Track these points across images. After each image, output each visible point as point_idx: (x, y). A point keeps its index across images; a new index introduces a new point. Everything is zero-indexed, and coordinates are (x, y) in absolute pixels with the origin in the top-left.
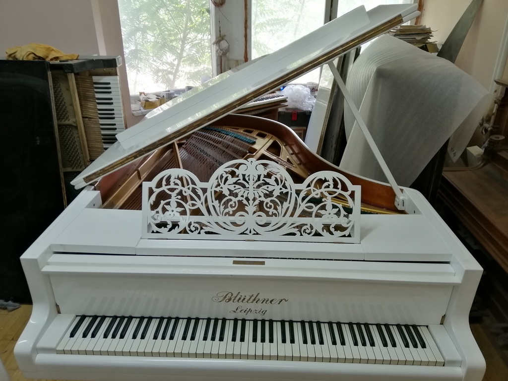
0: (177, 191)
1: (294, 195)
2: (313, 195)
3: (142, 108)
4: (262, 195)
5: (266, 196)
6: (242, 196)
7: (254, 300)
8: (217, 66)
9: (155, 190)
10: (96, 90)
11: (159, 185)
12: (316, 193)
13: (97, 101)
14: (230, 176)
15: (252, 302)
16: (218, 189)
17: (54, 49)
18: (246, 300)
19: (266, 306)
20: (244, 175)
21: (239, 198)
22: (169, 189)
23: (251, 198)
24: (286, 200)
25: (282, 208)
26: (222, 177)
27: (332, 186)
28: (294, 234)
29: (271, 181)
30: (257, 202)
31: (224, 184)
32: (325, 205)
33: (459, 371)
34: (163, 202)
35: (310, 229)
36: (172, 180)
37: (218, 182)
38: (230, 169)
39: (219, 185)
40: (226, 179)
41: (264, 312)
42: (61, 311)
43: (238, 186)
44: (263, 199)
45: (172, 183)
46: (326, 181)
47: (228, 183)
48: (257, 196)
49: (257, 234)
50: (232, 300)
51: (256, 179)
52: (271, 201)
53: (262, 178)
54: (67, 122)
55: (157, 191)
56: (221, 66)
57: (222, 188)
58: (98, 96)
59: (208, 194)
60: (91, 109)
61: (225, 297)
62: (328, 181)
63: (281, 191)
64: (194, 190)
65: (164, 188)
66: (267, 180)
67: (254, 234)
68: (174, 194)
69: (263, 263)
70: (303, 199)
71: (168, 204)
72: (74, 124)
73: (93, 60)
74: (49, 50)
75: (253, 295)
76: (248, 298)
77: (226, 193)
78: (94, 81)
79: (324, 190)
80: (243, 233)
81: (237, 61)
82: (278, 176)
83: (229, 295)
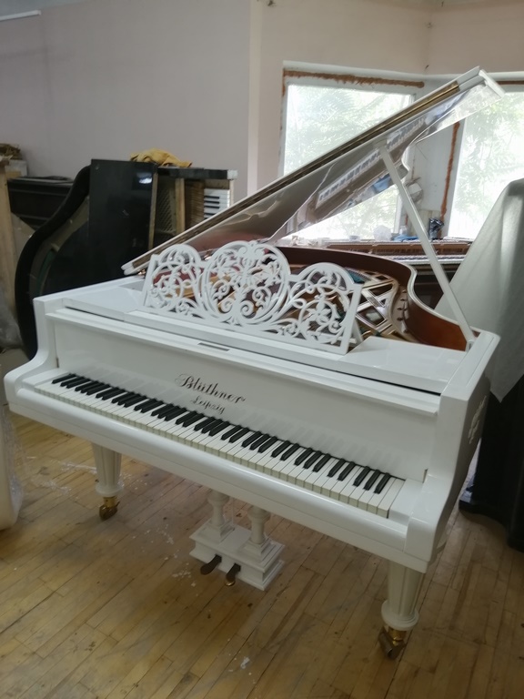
0: (177, 268)
1: (287, 287)
2: (307, 289)
4: (254, 283)
6: (235, 281)
7: (213, 391)
9: (160, 264)
10: (205, 204)
13: (205, 216)
15: (211, 394)
18: (205, 390)
19: (223, 403)
20: (242, 259)
22: (171, 265)
23: (242, 285)
24: (277, 292)
25: (271, 300)
26: (220, 258)
27: (329, 282)
29: (267, 268)
31: (221, 265)
35: (293, 328)
36: (177, 256)
37: (216, 262)
38: (229, 251)
39: (216, 266)
40: (224, 261)
41: (223, 410)
42: (60, 365)
43: (233, 270)
44: (254, 287)
45: (175, 259)
46: (324, 275)
47: (224, 265)
48: (249, 284)
49: (239, 325)
50: (193, 387)
51: (252, 264)
53: (258, 264)
57: (218, 270)
58: (206, 210)
59: (204, 274)
61: (187, 381)
62: (327, 276)
63: (275, 280)
65: (168, 263)
66: (263, 266)
67: (236, 325)
68: (174, 270)
69: (226, 350)
70: (295, 293)
71: (167, 279)
74: (166, 156)
75: (211, 386)
76: (207, 388)
77: (221, 275)
78: (205, 194)
79: (319, 286)
80: (225, 322)
81: (431, 212)
82: (275, 263)
83: (190, 380)
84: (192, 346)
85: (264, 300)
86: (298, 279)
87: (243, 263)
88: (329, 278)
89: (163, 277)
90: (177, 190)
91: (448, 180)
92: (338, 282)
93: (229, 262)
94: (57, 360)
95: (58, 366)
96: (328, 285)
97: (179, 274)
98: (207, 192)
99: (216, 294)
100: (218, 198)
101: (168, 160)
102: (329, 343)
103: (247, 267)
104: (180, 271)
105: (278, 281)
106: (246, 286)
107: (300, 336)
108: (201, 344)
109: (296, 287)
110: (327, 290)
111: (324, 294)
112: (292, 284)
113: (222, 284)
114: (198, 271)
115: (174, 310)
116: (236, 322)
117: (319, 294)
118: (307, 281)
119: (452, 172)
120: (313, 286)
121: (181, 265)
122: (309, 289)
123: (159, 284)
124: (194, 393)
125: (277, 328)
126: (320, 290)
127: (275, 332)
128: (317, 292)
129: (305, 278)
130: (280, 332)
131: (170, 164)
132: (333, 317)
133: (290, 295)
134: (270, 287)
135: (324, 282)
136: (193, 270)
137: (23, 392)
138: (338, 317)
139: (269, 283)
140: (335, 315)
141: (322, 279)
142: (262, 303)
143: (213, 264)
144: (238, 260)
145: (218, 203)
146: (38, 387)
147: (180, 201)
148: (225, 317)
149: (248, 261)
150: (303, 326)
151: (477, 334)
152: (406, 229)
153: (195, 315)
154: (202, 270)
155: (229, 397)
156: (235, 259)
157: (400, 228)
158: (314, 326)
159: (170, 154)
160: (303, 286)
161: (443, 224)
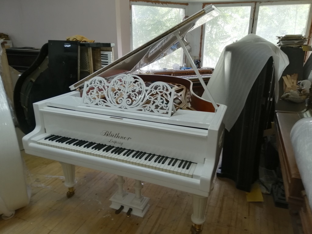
1: (144, 92)
7: (117, 136)
9: (89, 85)
11: (91, 83)
13: (102, 63)
14: (119, 81)
15: (117, 138)
19: (122, 141)
20: (125, 81)
21: (121, 91)
22: (94, 85)
23: (126, 92)
25: (138, 97)
30: (128, 94)
35: (149, 108)
36: (96, 81)
37: (114, 84)
38: (119, 78)
40: (117, 83)
41: (122, 144)
43: (121, 86)
44: (131, 92)
49: (126, 109)
50: (108, 135)
52: (134, 94)
57: (115, 86)
58: (102, 60)
61: (106, 133)
62: (160, 86)
63: (139, 89)
66: (134, 84)
68: (96, 88)
75: (116, 134)
76: (115, 135)
77: (116, 88)
78: (101, 54)
79: (157, 90)
80: (120, 108)
81: (195, 57)
82: (139, 83)
83: (107, 133)
84: (108, 118)
85: (136, 98)
86: (149, 88)
87: (126, 83)
88: (162, 88)
89: (91, 91)
90: (89, 53)
91: (201, 43)
92: (165, 89)
93: (119, 83)
94: (45, 129)
95: (46, 132)
96: (161, 90)
97: (98, 89)
98: (102, 52)
99: (115, 97)
100: (107, 55)
101: (84, 40)
102: (164, 113)
103: (127, 84)
104: (98, 88)
105: (141, 90)
106: (128, 92)
107: (152, 111)
108: (111, 117)
109: (148, 92)
110: (161, 92)
111: (160, 94)
112: (146, 91)
113: (117, 92)
114: (106, 87)
115: (97, 104)
116: (124, 107)
117: (158, 94)
118: (153, 89)
119: (202, 40)
120: (155, 91)
121: (99, 85)
122: (154, 92)
123: (89, 94)
124: (109, 138)
125: (142, 108)
126: (159, 93)
127: (141, 110)
128: (157, 93)
129: (152, 88)
130: (143, 110)
131: (85, 41)
132: (164, 103)
133: (146, 95)
134: (137, 92)
135: (160, 89)
136: (104, 87)
137: (31, 144)
138: (166, 102)
139: (137, 91)
140: (165, 102)
141: (159, 88)
142: (135, 99)
143: (113, 84)
144: (123, 82)
145: (107, 57)
146: (38, 142)
147: (90, 57)
148: (119, 106)
149: (128, 82)
150: (153, 107)
151: (218, 106)
152: (186, 64)
153: (106, 106)
154: (108, 87)
155: (125, 138)
156: (122, 82)
157: (183, 64)
158: (157, 107)
159: (84, 37)
160: (151, 91)
161: (200, 62)
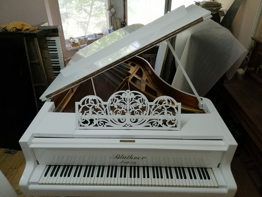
0: (92, 106)
1: (149, 108)
2: (158, 107)
3: (71, 47)
4: (133, 108)
5: (135, 108)
6: (124, 108)
7: (130, 158)
8: (110, 21)
9: (81, 106)
10: (48, 44)
11: (83, 103)
12: (159, 106)
13: (49, 50)
14: (117, 99)
15: (129, 159)
16: (112, 105)
17: (26, 24)
18: (126, 158)
19: (136, 160)
21: (122, 109)
23: (128, 109)
24: (145, 110)
25: (143, 113)
26: (114, 99)
27: (167, 103)
28: (149, 126)
29: (138, 101)
30: (131, 111)
31: (115, 102)
32: (164, 112)
33: (225, 191)
34: (85, 112)
35: (156, 124)
36: (90, 101)
38: (117, 95)
39: (112, 103)
40: (116, 100)
41: (135, 163)
42: (39, 163)
43: (121, 104)
44: (134, 109)
45: (89, 102)
46: (164, 100)
47: (116, 102)
48: (131, 108)
49: (131, 126)
50: (120, 158)
51: (130, 100)
52: (138, 111)
53: (133, 99)
54: (35, 62)
55: (83, 106)
56: (112, 22)
57: (114, 104)
58: (49, 47)
59: (107, 107)
60: (46, 53)
61: (117, 157)
62: (165, 101)
63: (143, 106)
64: (100, 106)
65: (86, 105)
66: (136, 100)
67: (130, 126)
68: (90, 108)
69: (134, 141)
70: (153, 109)
71: (88, 112)
72: (38, 63)
73: (46, 30)
74: (23, 25)
75: (129, 156)
76: (127, 157)
77: (116, 107)
78: (47, 40)
79: (163, 105)
80: (124, 126)
82: (141, 99)
83: (119, 156)
86: (153, 103)
90: (35, 42)
92: (171, 103)
94: (37, 161)
96: (167, 105)
97: (93, 109)
98: (48, 38)
103: (128, 101)
112: (151, 106)
113: (118, 110)
115: (96, 125)
119: (125, 2)
133: (151, 110)
145: (55, 43)
150: (161, 122)
152: (113, 27)
154: (105, 106)
155: (138, 159)
156: (121, 99)
157: (110, 27)
160: (156, 106)
161: (126, 24)
